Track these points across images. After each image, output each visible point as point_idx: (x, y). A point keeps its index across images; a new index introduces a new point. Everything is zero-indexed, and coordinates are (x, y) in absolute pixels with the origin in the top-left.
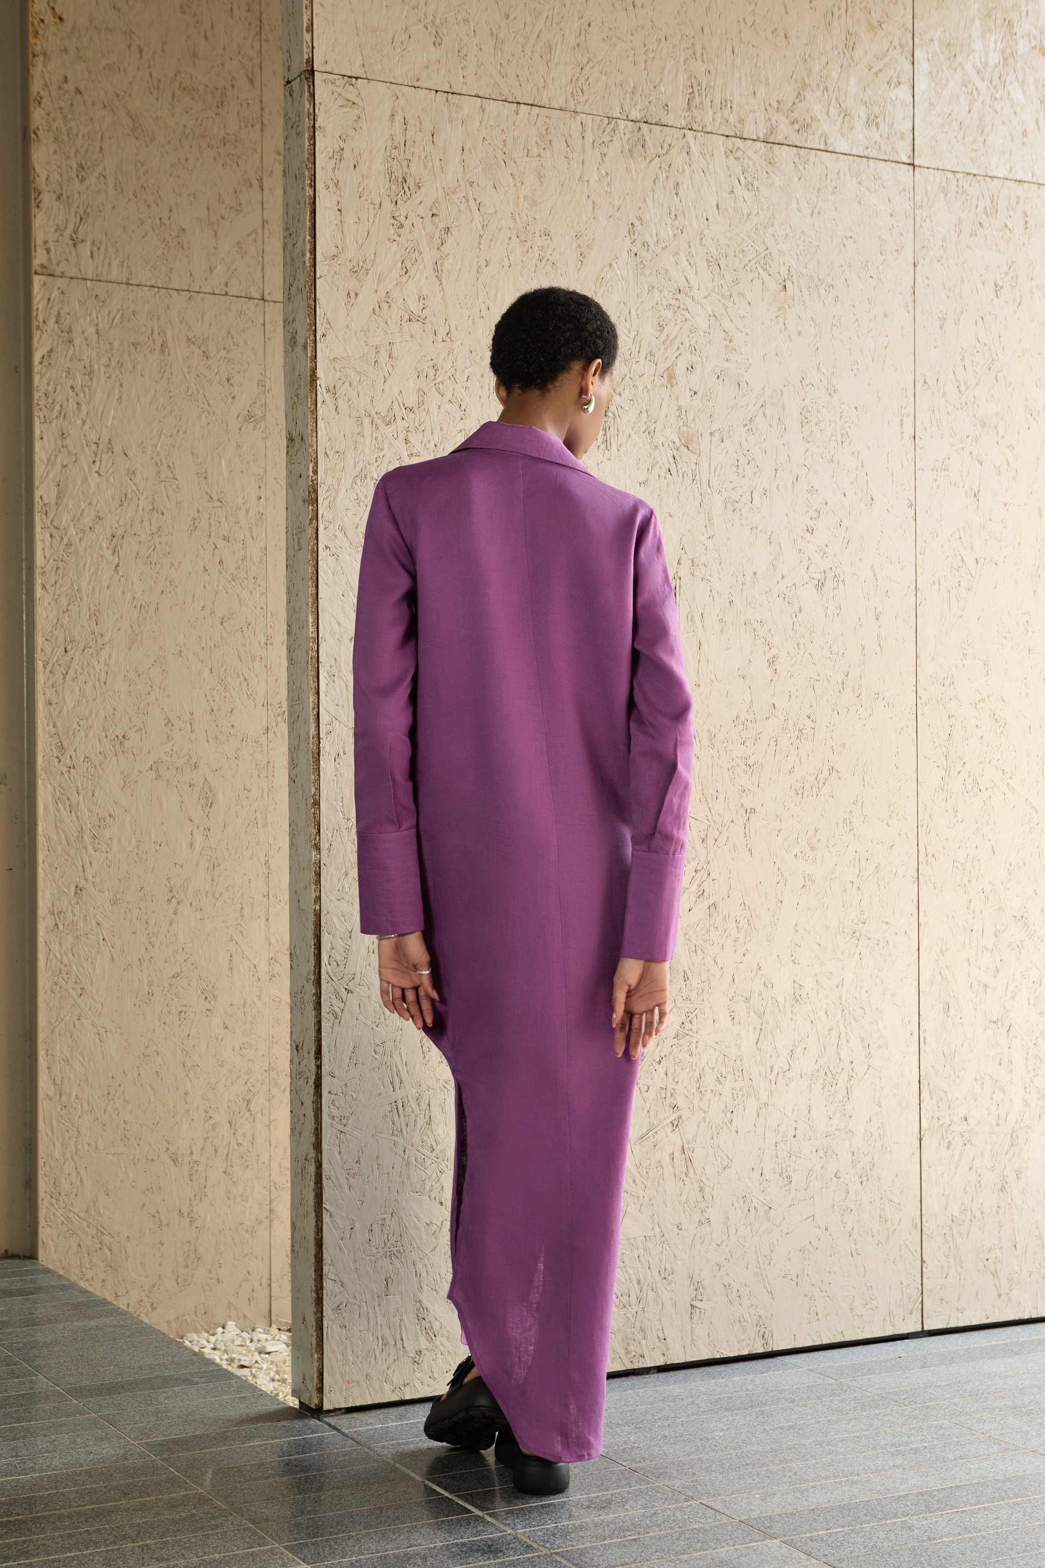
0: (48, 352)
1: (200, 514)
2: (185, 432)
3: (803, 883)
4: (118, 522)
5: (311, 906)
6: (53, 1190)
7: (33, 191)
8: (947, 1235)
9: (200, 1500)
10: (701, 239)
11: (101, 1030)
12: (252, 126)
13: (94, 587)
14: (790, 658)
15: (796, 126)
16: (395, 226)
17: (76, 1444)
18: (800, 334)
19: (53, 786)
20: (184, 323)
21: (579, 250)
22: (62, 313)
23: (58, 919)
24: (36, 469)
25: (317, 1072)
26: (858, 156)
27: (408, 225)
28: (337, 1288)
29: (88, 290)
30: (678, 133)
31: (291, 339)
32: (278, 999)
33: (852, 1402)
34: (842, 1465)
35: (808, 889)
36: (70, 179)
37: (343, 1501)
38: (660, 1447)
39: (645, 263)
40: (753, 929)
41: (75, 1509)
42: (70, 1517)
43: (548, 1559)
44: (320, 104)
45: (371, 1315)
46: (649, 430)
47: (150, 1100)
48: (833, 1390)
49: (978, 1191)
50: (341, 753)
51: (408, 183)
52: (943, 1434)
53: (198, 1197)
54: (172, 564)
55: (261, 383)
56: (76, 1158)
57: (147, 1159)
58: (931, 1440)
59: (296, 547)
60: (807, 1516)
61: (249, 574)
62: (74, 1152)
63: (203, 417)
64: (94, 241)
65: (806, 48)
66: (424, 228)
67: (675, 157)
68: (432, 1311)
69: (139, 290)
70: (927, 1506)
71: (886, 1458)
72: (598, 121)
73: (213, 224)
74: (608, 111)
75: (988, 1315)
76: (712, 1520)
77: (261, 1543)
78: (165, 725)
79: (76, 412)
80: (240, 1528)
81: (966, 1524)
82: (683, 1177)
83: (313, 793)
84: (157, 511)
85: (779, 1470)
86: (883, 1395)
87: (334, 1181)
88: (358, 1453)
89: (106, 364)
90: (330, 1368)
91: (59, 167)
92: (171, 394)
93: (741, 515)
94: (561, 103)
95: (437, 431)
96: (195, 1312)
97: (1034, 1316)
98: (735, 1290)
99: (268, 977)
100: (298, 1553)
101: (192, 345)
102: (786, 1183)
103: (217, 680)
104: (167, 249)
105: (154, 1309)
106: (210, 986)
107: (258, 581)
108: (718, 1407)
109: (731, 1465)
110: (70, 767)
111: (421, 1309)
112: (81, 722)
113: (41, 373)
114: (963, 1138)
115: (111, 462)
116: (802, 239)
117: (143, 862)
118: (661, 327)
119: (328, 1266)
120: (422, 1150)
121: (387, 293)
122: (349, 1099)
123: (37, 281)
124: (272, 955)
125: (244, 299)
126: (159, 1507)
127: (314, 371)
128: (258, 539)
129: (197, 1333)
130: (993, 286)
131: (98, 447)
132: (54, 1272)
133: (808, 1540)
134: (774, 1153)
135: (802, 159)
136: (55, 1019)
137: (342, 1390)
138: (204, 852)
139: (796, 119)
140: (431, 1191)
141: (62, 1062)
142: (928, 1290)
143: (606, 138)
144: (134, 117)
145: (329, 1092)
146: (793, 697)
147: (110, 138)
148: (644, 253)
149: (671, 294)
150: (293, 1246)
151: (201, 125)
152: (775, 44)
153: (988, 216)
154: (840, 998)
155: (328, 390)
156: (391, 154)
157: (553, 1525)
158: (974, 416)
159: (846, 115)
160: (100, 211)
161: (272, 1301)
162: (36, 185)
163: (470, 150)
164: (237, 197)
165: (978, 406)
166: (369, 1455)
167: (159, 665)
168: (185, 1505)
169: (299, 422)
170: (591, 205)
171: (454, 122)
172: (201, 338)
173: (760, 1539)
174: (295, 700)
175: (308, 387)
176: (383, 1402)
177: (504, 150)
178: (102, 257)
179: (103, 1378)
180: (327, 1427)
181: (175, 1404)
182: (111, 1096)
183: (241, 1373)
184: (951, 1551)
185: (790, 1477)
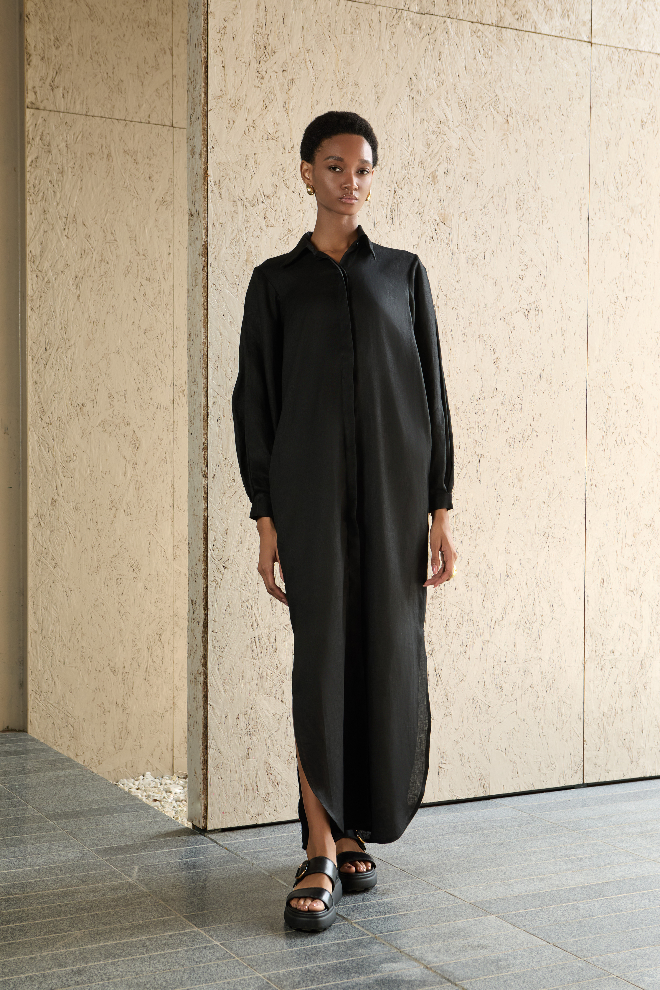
0: (35, 158)
1: (131, 264)
2: (122, 211)
3: (513, 502)
4: (79, 268)
5: (202, 514)
6: (37, 689)
7: (26, 55)
8: (600, 724)
9: (131, 886)
10: (455, 89)
11: (68, 590)
12: (166, 14)
13: (64, 309)
14: (507, 359)
15: (517, 16)
16: (259, 78)
17: (52, 849)
18: (516, 151)
19: (38, 435)
20: (122, 140)
21: (376, 95)
22: (44, 134)
23: (40, 520)
24: (28, 233)
25: (205, 618)
26: (555, 36)
27: (267, 77)
28: (217, 754)
29: (61, 119)
30: (441, 20)
31: (191, 150)
32: (179, 571)
33: (540, 829)
34: (534, 868)
35: (516, 505)
36: (50, 47)
37: (220, 888)
38: (420, 855)
39: (418, 103)
40: (481, 531)
41: (52, 891)
42: (48, 896)
43: (350, 926)
45: (238, 771)
46: (420, 212)
47: (98, 634)
48: (528, 820)
49: (620, 697)
50: (222, 417)
51: (267, 49)
52: (597, 850)
53: (128, 694)
54: (113, 295)
55: (171, 180)
56: (51, 669)
57: (96, 671)
58: (589, 853)
59: (194, 284)
60: (512, 901)
61: (162, 302)
62: (51, 665)
63: (134, 201)
64: (65, 87)
66: (277, 80)
67: (438, 35)
68: (275, 769)
69: (94, 119)
70: (588, 895)
71: (562, 864)
72: (390, 11)
73: (141, 77)
74: (396, 4)
75: (625, 774)
76: (453, 903)
77: (169, 914)
78: (109, 398)
79: (53, 197)
80: (155, 904)
81: (613, 906)
82: (435, 686)
83: (204, 441)
84: (104, 261)
85: (494, 871)
86: (559, 824)
87: (215, 687)
88: (229, 857)
89: (72, 167)
90: (212, 804)
91: (42, 39)
92: (114, 186)
93: (478, 267)
95: (285, 211)
96: (126, 766)
97: (653, 775)
98: (466, 758)
99: (173, 558)
100: (192, 920)
101: (127, 155)
102: (499, 690)
103: (142, 370)
104: (111, 93)
105: (100, 764)
106: (136, 563)
107: (168, 307)
108: (455, 830)
109: (464, 867)
110: (48, 424)
111: (269, 768)
112: (55, 395)
113: (31, 172)
114: (611, 664)
115: (75, 230)
116: (519, 90)
117: (94, 484)
118: (428, 145)
119: (211, 740)
120: (270, 668)
121: (254, 121)
122: (225, 636)
123: (29, 112)
124: (175, 544)
125: (160, 126)
126: (104, 890)
127: (206, 171)
128: (168, 280)
129: (127, 779)
130: (640, 122)
131: (67, 220)
132: (38, 740)
133: (513, 916)
134: (492, 672)
135: (520, 38)
136: (38, 583)
137: (219, 817)
138: (132, 478)
139: (517, 12)
140: (276, 694)
141: (43, 609)
142: (587, 758)
143: (395, 23)
144: (90, 7)
145: (213, 631)
146: (509, 384)
147: (75, 21)
148: (418, 97)
149: (435, 124)
150: (189, 727)
151: (133, 13)
153: (638, 77)
154: (535, 575)
155: (215, 183)
156: (256, 31)
157: (353, 905)
158: (627, 205)
159: (548, 9)
160: (69, 68)
161: (174, 759)
162: (28, 51)
163: (307, 29)
164: (156, 60)
165: (629, 199)
166: (236, 858)
167: (105, 360)
168: (120, 889)
169: (196, 204)
170: (384, 65)
171: (297, 11)
172: (133, 151)
173: (483, 915)
174: (192, 382)
175: (202, 181)
176: (244, 825)
177: (329, 29)
178: (70, 97)
179: (69, 808)
180: (210, 841)
181: (114, 825)
182: (73, 631)
183: (155, 805)
184: (604, 924)
185: (501, 875)
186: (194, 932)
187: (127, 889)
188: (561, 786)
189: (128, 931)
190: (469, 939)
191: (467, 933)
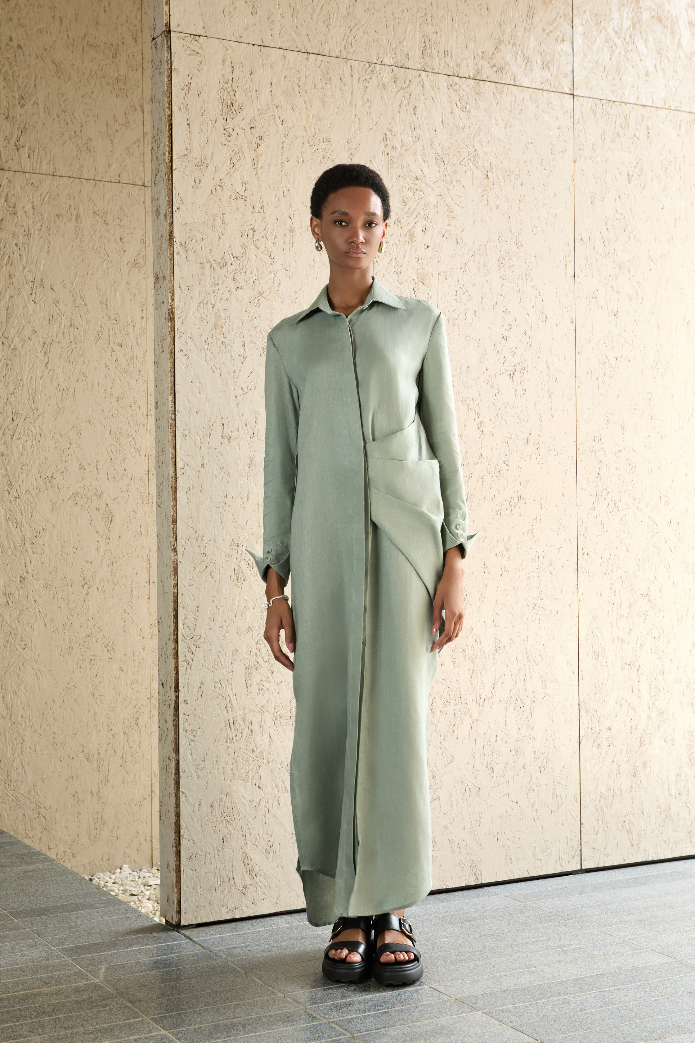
1: (102, 329)
2: (92, 274)
3: (501, 573)
4: (47, 334)
5: (171, 590)
6: (6, 779)
8: (597, 806)
9: (97, 987)
10: (431, 144)
11: (38, 672)
12: (136, 70)
13: (32, 377)
14: (492, 423)
15: (495, 69)
16: (226, 135)
17: (15, 950)
18: (497, 207)
19: (5, 510)
20: (91, 201)
21: (349, 151)
22: (9, 195)
23: (8, 599)
25: (176, 701)
26: (536, 89)
27: (234, 134)
28: (190, 844)
29: (27, 180)
30: (416, 73)
31: (156, 211)
33: (533, 918)
34: (524, 960)
35: (504, 577)
36: (14, 105)
37: (191, 988)
39: (394, 160)
40: (468, 604)
41: (12, 994)
42: (8, 999)
43: (327, 1026)
44: (175, 53)
45: (213, 863)
46: (397, 271)
47: (71, 719)
48: (521, 909)
49: (618, 776)
50: (191, 488)
51: (234, 106)
52: (593, 939)
53: (103, 783)
54: (84, 362)
55: (143, 242)
56: (21, 757)
57: (69, 758)
58: (584, 943)
59: (161, 350)
60: (500, 995)
61: (135, 368)
62: (20, 753)
63: (104, 264)
64: (30, 147)
65: (501, 16)
66: (245, 137)
67: (413, 89)
68: (253, 859)
69: (61, 179)
70: (581, 988)
71: (555, 955)
72: (362, 65)
73: (110, 135)
74: (368, 58)
75: (625, 859)
76: (437, 999)
77: (135, 1017)
78: (80, 469)
79: (19, 261)
80: (121, 1006)
81: (606, 1000)
83: (172, 514)
84: (74, 327)
85: (483, 964)
86: (554, 913)
87: (188, 773)
88: (203, 954)
89: (39, 229)
90: (185, 898)
91: (6, 97)
92: (83, 249)
93: (459, 328)
94: (337, 53)
95: (255, 272)
96: (102, 859)
97: (655, 859)
98: (456, 843)
99: (149, 637)
100: (159, 1023)
101: (97, 216)
102: (490, 772)
103: (115, 439)
104: (79, 151)
105: (74, 857)
106: (111, 643)
107: (142, 373)
108: (444, 921)
109: (451, 961)
110: (16, 498)
111: (247, 858)
112: (23, 467)
114: (608, 742)
115: (43, 294)
116: (499, 144)
117: (65, 560)
118: (405, 203)
119: (184, 830)
120: (246, 752)
121: (221, 180)
122: (197, 719)
125: (131, 185)
126: (68, 992)
127: (171, 232)
128: (142, 346)
129: (103, 872)
130: (626, 175)
131: (34, 284)
132: (7, 833)
133: (501, 1011)
134: (482, 752)
135: (499, 91)
136: (7, 665)
137: (193, 912)
138: (106, 553)
139: (495, 64)
140: (252, 779)
141: (12, 693)
142: (585, 842)
143: (368, 77)
144: (57, 64)
145: (184, 714)
146: (494, 450)
147: (41, 78)
148: (393, 153)
149: (411, 180)
150: (160, 817)
151: (102, 69)
152: (481, 14)
153: (623, 129)
154: (526, 649)
155: (181, 245)
156: (223, 87)
157: (331, 1003)
158: (614, 262)
159: (528, 61)
160: (34, 127)
161: (153, 851)
163: (276, 84)
164: (126, 118)
165: (617, 255)
166: (210, 956)
167: (76, 430)
168: (85, 991)
169: (162, 267)
170: (357, 121)
171: (265, 66)
172: (103, 211)
173: (469, 1011)
174: (160, 452)
175: (168, 243)
176: (221, 919)
177: (299, 84)
178: (36, 157)
179: (36, 905)
180: (183, 937)
181: (82, 922)
182: (45, 716)
183: (131, 900)
184: (595, 1018)
185: (490, 969)
186: (161, 1035)
187: (92, 991)
188: (558, 872)
189: (91, 1036)
190: (452, 1037)
191: (451, 1031)
